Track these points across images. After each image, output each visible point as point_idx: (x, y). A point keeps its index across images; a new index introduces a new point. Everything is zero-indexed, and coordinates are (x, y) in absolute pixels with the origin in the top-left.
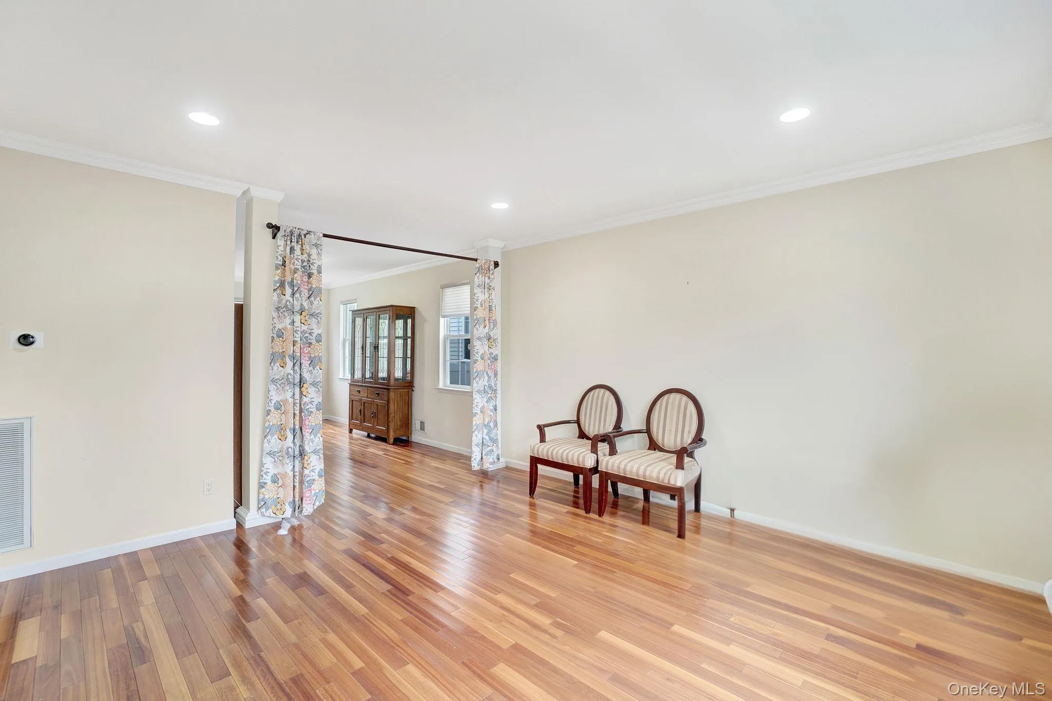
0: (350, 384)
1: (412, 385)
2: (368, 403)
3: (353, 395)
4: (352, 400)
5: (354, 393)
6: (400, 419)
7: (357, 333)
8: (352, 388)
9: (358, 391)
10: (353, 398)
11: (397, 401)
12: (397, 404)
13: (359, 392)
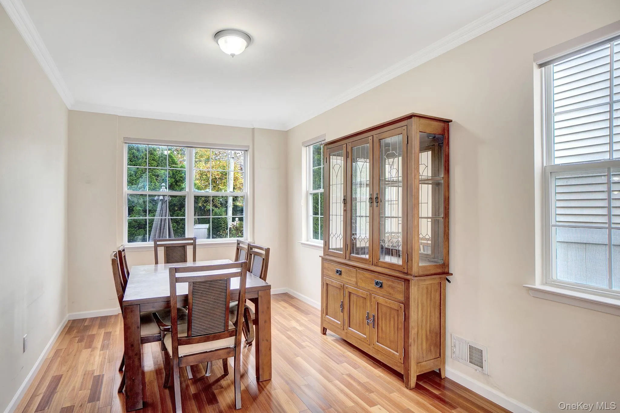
0: (323, 259)
1: (446, 270)
2: (358, 296)
3: (328, 276)
4: (327, 284)
5: (330, 273)
6: (427, 336)
7: (335, 177)
8: (326, 265)
9: (337, 272)
10: (329, 281)
11: (422, 304)
12: (422, 309)
13: (339, 273)
